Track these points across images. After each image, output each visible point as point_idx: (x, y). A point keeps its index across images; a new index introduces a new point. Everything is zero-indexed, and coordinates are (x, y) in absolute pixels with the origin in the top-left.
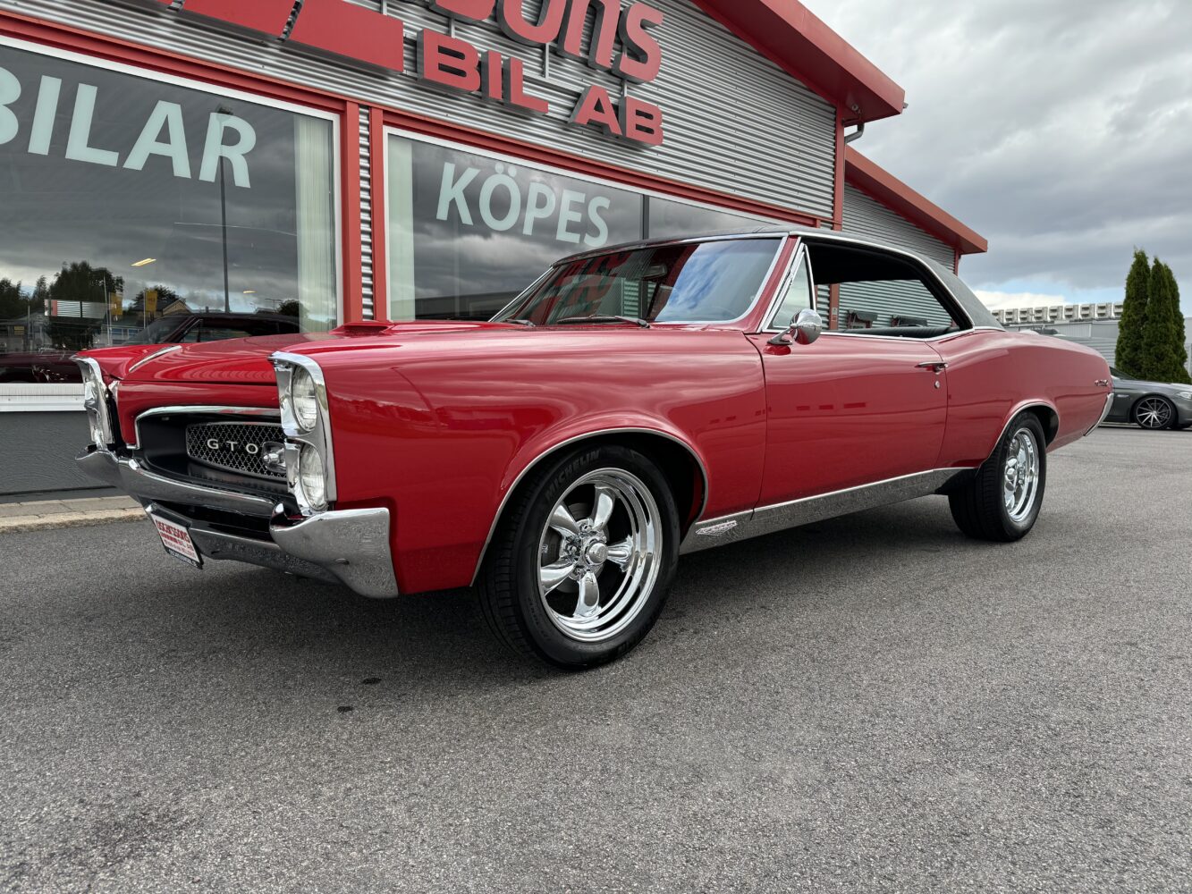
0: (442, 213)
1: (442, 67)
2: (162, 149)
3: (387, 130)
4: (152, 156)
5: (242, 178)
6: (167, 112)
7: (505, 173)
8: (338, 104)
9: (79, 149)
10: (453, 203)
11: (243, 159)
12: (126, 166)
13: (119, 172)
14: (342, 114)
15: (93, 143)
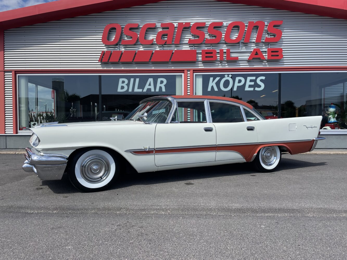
0: (209, 89)
1: (206, 57)
3: (195, 74)
4: (148, 89)
5: (164, 90)
6: (151, 80)
8: (182, 71)
10: (212, 87)
11: (164, 86)
13: (142, 93)
14: (184, 73)
15: (138, 88)
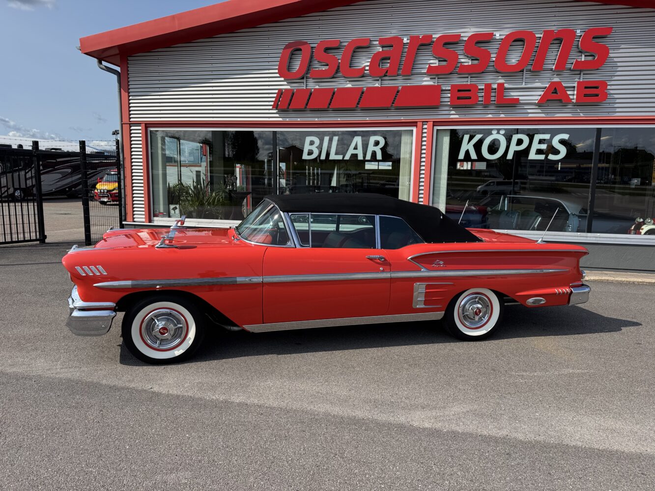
0: (461, 156)
1: (459, 98)
2: (355, 152)
3: (436, 128)
4: (352, 154)
5: (379, 157)
6: (358, 140)
7: (498, 133)
8: (414, 124)
9: (333, 157)
10: (467, 152)
11: (380, 151)
12: (345, 158)
13: (343, 161)
14: (416, 126)
15: (336, 154)
